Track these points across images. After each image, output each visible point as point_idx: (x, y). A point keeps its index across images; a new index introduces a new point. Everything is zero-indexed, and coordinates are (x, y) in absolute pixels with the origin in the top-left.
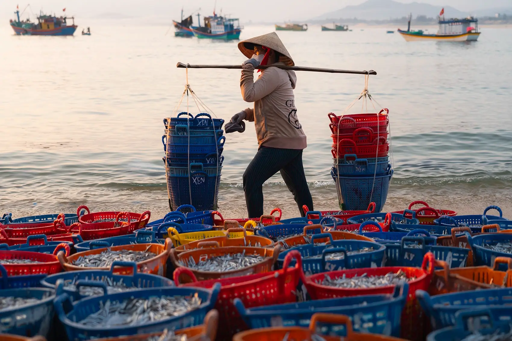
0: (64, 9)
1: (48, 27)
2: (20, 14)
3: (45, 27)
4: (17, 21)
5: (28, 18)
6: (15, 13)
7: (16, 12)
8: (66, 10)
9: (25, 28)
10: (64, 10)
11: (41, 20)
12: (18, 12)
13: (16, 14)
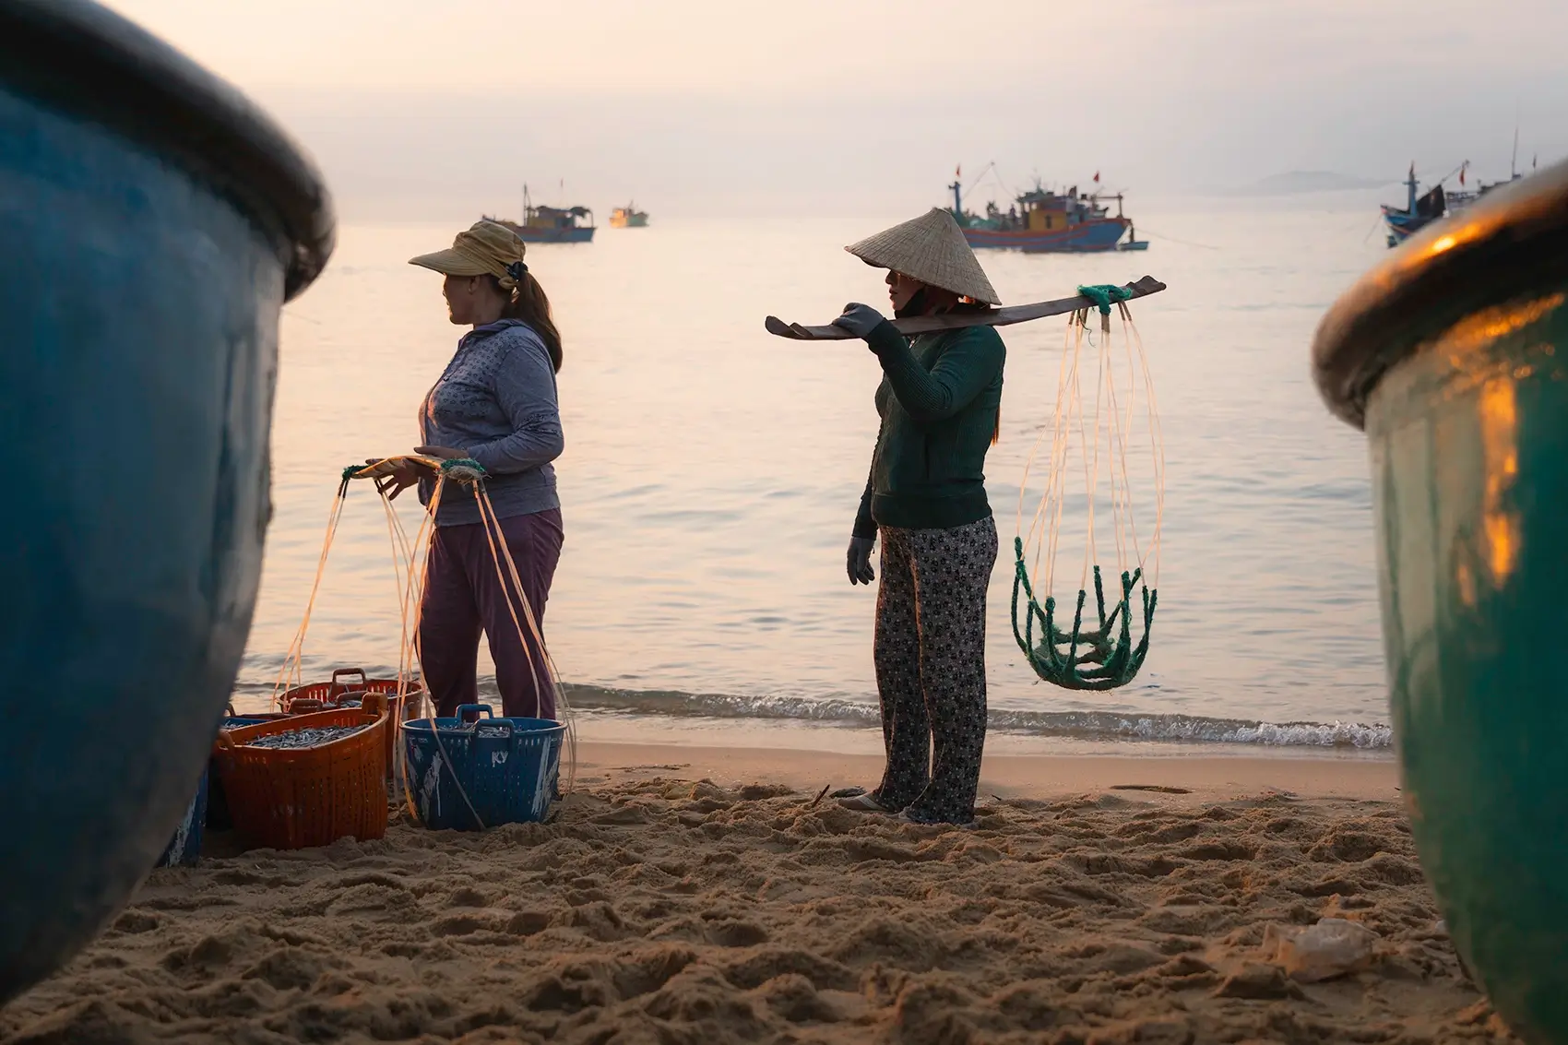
0: (1094, 175)
1: (1049, 225)
2: (962, 191)
3: (1038, 225)
4: (954, 208)
5: (992, 201)
6: (950, 187)
7: (953, 185)
8: (1101, 177)
9: (978, 227)
10: (1097, 178)
11: (1027, 206)
12: (956, 187)
13: (953, 192)
